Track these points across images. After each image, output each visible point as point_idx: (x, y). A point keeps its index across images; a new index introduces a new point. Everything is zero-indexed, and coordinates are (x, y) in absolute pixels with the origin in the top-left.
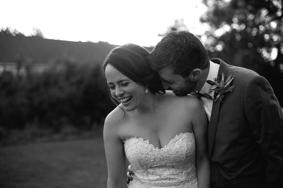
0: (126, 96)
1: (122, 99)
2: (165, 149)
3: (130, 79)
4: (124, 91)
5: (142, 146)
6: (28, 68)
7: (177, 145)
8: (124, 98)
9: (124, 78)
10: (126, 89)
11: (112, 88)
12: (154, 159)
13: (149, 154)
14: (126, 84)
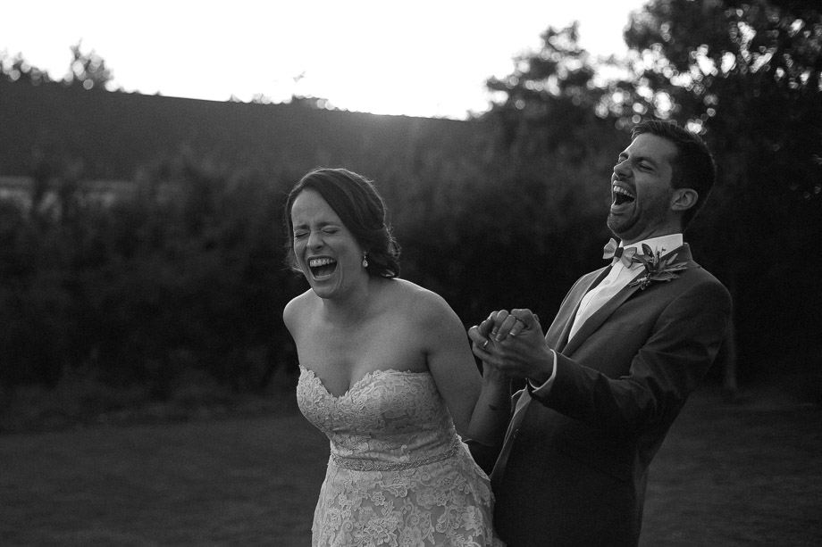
0: (325, 253)
1: (317, 258)
2: (346, 399)
3: (342, 225)
4: (325, 243)
5: (309, 386)
6: (66, 193)
7: (365, 395)
8: (321, 258)
9: (333, 218)
10: (331, 240)
11: (298, 236)
12: (330, 415)
13: (321, 404)
14: (333, 232)
